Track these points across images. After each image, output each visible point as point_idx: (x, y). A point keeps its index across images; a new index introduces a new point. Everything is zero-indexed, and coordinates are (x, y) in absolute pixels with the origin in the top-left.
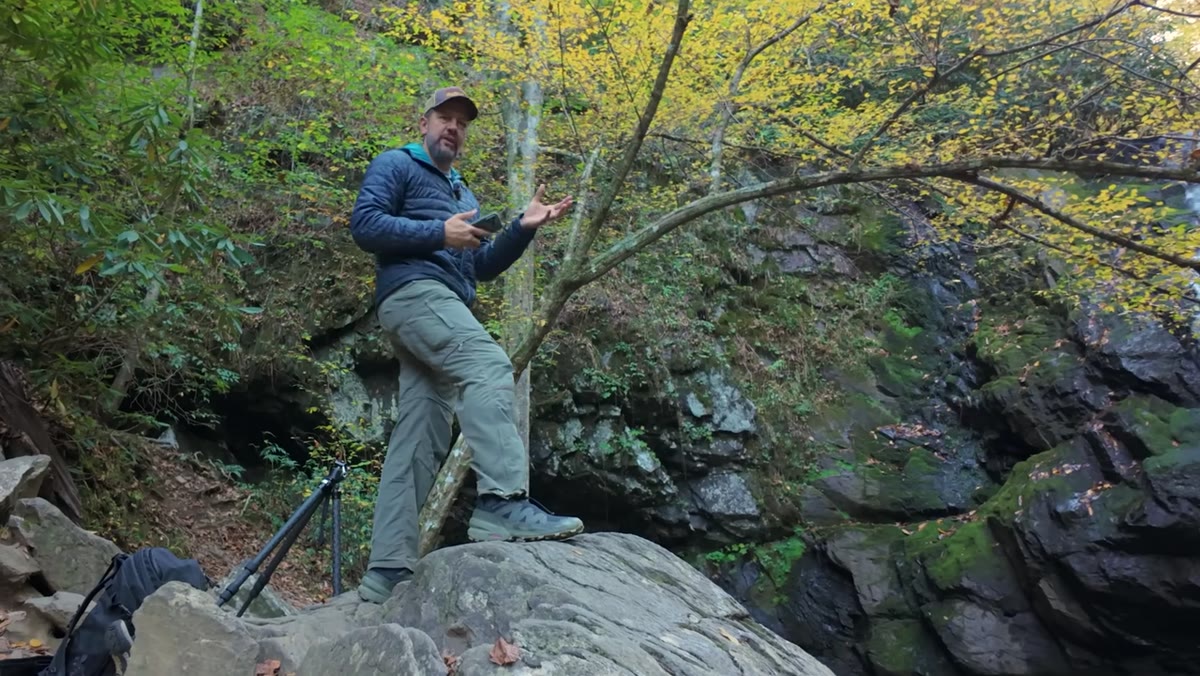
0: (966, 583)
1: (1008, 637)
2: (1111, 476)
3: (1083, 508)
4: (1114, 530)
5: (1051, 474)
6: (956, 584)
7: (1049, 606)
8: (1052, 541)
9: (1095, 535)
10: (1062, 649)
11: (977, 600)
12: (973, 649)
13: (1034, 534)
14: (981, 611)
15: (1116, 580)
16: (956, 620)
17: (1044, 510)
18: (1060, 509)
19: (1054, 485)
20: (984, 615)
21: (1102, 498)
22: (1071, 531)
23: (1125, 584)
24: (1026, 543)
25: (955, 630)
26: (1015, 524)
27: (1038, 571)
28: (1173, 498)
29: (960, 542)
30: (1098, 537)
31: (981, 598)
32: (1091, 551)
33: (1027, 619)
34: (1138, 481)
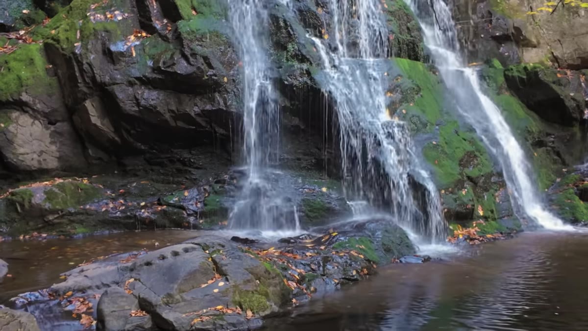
0: (25, 97)
1: (48, 140)
2: (151, 30)
3: (129, 48)
4: (149, 70)
5: (106, 17)
6: (16, 97)
7: (90, 120)
8: (103, 72)
9: (136, 72)
10: (84, 148)
11: (31, 112)
12: (21, 150)
13: (90, 65)
14: (32, 120)
15: (145, 107)
16: (11, 128)
17: (99, 47)
18: (113, 48)
19: (109, 27)
20: (33, 123)
21: (142, 44)
22: (118, 67)
23: (150, 110)
24: (82, 71)
25: (9, 136)
26: (74, 54)
27: (85, 94)
28: (194, 55)
29: (20, 61)
30: (138, 75)
31: (34, 110)
32: (131, 84)
33: (63, 126)
34: (170, 36)
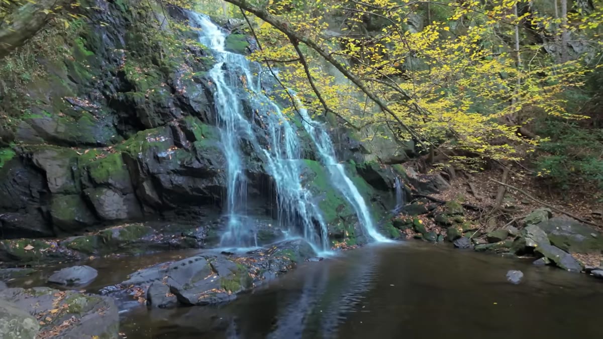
0: (110, 181)
1: (122, 203)
2: (179, 145)
3: (168, 155)
4: (179, 166)
5: (156, 140)
6: (106, 181)
7: (145, 192)
8: (153, 168)
9: (171, 167)
10: (142, 208)
11: (113, 189)
12: (107, 209)
13: (146, 164)
14: (113, 193)
15: (176, 185)
16: (102, 197)
17: (152, 154)
18: (159, 155)
19: (157, 145)
20: (114, 195)
21: (175, 153)
22: (161, 165)
23: (179, 187)
24: (142, 167)
25: (101, 202)
26: (138, 158)
27: (143, 178)
28: (202, 158)
29: (108, 162)
30: (172, 168)
31: (115, 187)
32: (168, 173)
33: (131, 196)
34: (190, 149)
